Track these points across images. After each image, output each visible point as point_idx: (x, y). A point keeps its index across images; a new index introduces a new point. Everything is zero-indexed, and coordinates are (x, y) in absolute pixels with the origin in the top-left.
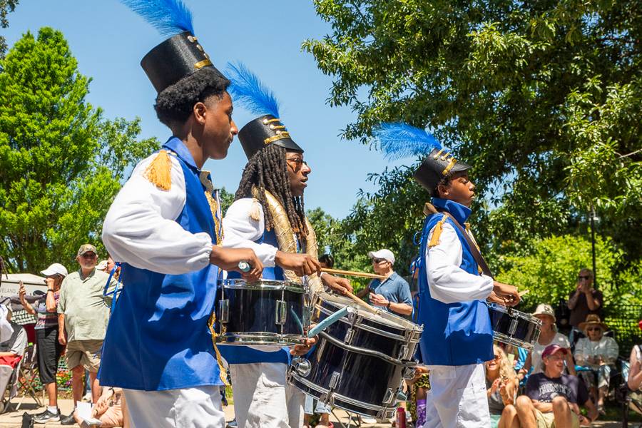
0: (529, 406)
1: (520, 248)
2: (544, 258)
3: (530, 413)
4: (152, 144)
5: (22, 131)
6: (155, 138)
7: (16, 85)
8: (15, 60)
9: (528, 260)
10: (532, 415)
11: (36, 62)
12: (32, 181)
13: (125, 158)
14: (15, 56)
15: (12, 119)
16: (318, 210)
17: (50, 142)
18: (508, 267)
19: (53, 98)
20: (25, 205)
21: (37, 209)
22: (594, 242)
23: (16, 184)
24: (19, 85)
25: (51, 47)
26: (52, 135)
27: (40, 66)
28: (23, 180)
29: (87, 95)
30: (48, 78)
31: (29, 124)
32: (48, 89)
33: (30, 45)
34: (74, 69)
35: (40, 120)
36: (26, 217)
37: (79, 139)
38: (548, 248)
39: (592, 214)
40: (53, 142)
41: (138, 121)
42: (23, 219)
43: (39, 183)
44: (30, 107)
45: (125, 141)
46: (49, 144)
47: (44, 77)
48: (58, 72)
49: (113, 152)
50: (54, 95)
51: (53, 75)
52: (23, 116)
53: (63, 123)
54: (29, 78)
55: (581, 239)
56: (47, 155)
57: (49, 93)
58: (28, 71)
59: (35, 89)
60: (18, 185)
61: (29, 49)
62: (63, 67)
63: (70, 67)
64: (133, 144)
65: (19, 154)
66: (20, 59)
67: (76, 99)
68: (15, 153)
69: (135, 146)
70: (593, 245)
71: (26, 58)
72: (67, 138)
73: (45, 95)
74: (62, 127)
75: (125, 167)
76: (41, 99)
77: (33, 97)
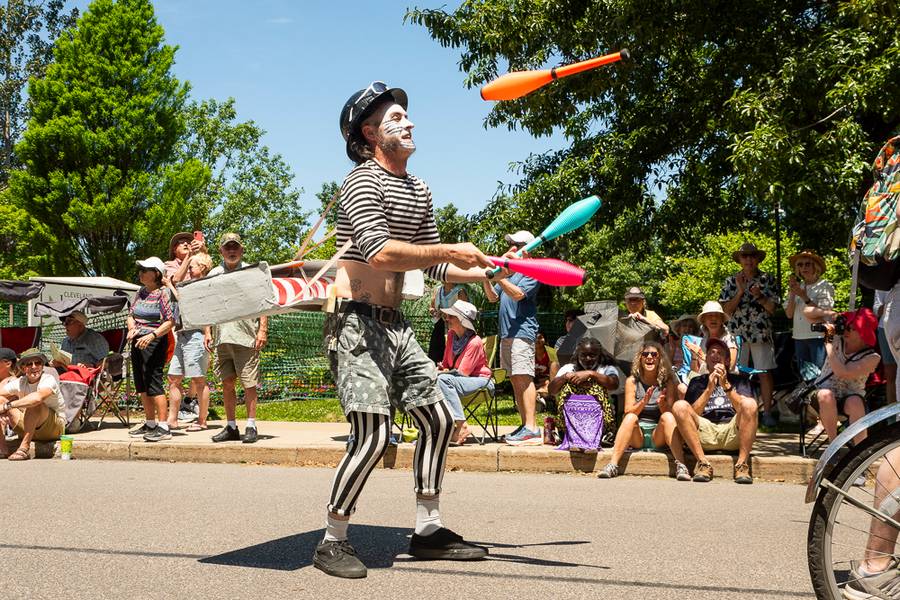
0: (687, 412)
1: (691, 247)
2: (719, 258)
3: (690, 419)
4: (248, 129)
5: (98, 109)
6: (253, 122)
7: (90, 54)
8: (88, 25)
9: (701, 260)
10: (692, 421)
11: (114, 26)
12: (111, 167)
13: (217, 147)
14: (89, 21)
15: (86, 95)
16: (451, 206)
17: (131, 121)
18: (677, 270)
19: (134, 68)
20: (103, 195)
21: (117, 200)
22: (778, 239)
23: (93, 170)
24: (94, 54)
25: (132, 10)
26: (134, 114)
27: (119, 31)
28: (101, 167)
29: (172, 66)
30: (127, 46)
31: (106, 100)
32: (127, 59)
33: (107, 7)
34: (160, 36)
35: (119, 96)
36: (106, 209)
37: (163, 118)
38: (724, 246)
39: (777, 206)
40: (134, 122)
41: (232, 102)
42: (102, 211)
43: (118, 170)
44: (107, 81)
45: (217, 127)
46: (130, 124)
47: (122, 45)
48: (141, 39)
49: (203, 141)
50: (134, 65)
51: (134, 42)
52: (99, 91)
53: (147, 99)
54: (106, 45)
55: (763, 236)
56: (128, 136)
57: (128, 63)
58: (105, 38)
59: (112, 58)
60: (94, 172)
61: (106, 11)
62: (147, 33)
63: (155, 34)
64: (226, 130)
65: (93, 135)
66: (94, 23)
67: (160, 70)
68: (90, 134)
69: (229, 131)
70: (778, 244)
71: (103, 22)
72: (152, 117)
73: (124, 66)
74: (146, 104)
75: (217, 159)
76: (119, 70)
77: (111, 69)
